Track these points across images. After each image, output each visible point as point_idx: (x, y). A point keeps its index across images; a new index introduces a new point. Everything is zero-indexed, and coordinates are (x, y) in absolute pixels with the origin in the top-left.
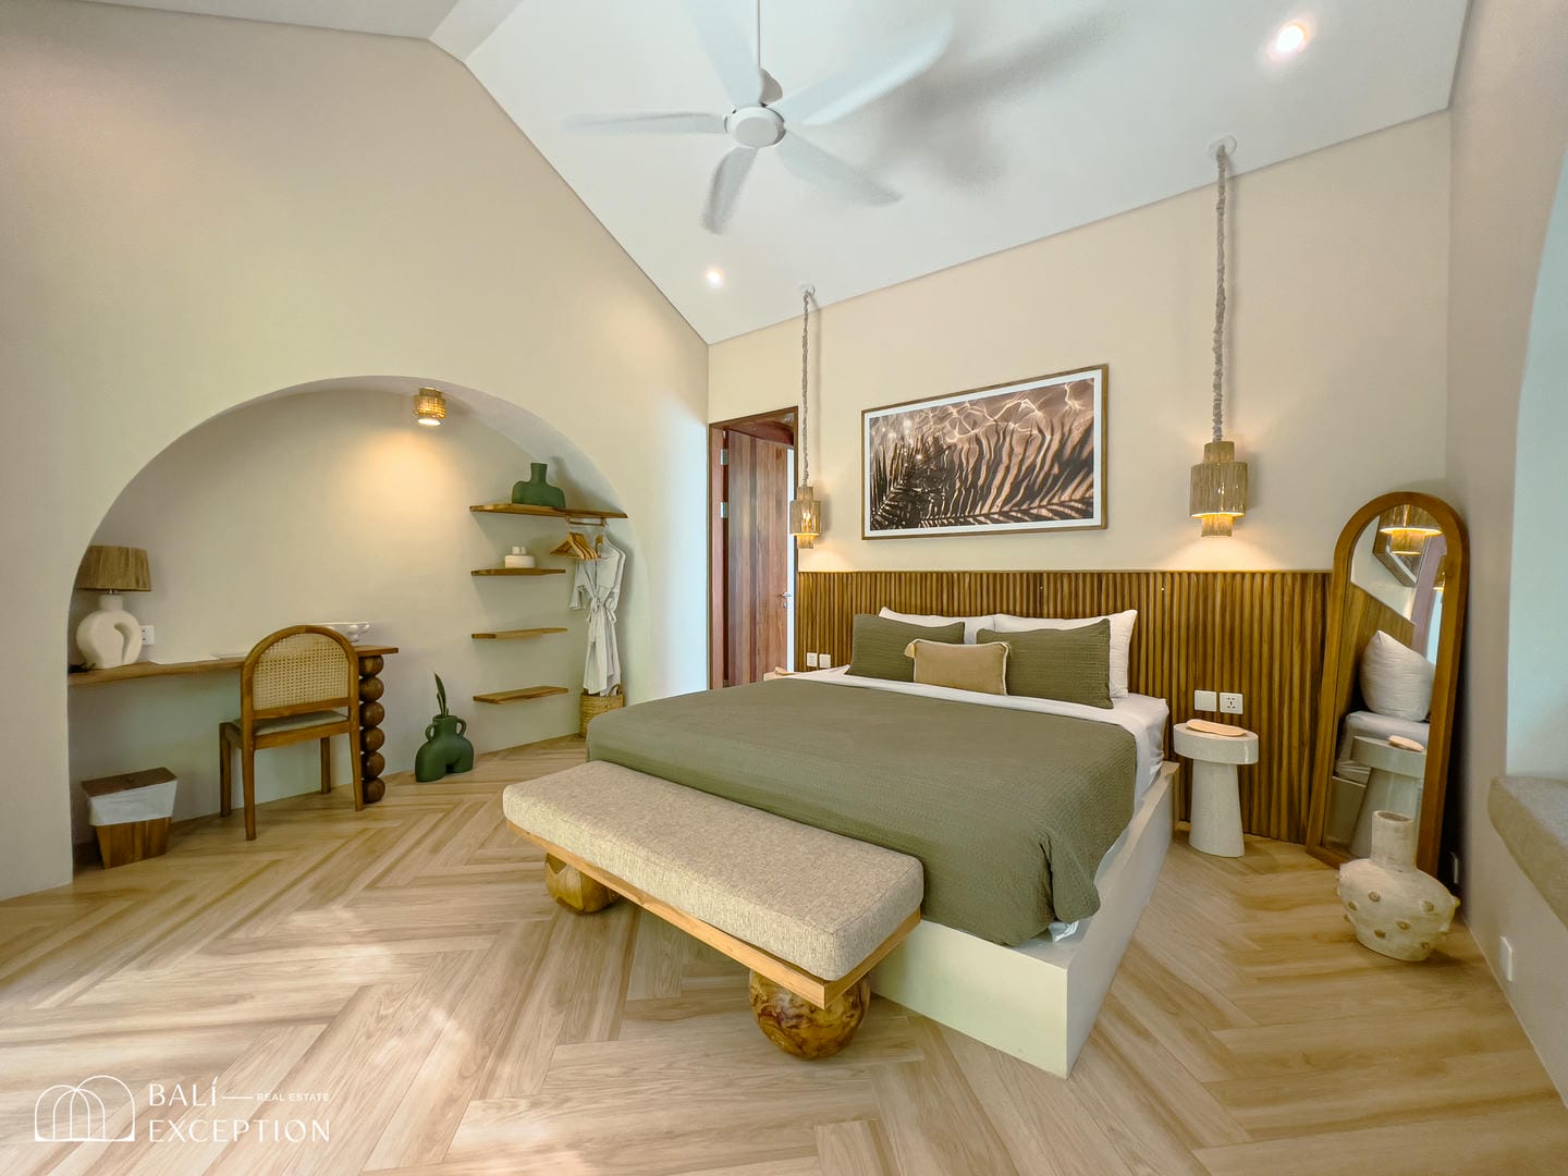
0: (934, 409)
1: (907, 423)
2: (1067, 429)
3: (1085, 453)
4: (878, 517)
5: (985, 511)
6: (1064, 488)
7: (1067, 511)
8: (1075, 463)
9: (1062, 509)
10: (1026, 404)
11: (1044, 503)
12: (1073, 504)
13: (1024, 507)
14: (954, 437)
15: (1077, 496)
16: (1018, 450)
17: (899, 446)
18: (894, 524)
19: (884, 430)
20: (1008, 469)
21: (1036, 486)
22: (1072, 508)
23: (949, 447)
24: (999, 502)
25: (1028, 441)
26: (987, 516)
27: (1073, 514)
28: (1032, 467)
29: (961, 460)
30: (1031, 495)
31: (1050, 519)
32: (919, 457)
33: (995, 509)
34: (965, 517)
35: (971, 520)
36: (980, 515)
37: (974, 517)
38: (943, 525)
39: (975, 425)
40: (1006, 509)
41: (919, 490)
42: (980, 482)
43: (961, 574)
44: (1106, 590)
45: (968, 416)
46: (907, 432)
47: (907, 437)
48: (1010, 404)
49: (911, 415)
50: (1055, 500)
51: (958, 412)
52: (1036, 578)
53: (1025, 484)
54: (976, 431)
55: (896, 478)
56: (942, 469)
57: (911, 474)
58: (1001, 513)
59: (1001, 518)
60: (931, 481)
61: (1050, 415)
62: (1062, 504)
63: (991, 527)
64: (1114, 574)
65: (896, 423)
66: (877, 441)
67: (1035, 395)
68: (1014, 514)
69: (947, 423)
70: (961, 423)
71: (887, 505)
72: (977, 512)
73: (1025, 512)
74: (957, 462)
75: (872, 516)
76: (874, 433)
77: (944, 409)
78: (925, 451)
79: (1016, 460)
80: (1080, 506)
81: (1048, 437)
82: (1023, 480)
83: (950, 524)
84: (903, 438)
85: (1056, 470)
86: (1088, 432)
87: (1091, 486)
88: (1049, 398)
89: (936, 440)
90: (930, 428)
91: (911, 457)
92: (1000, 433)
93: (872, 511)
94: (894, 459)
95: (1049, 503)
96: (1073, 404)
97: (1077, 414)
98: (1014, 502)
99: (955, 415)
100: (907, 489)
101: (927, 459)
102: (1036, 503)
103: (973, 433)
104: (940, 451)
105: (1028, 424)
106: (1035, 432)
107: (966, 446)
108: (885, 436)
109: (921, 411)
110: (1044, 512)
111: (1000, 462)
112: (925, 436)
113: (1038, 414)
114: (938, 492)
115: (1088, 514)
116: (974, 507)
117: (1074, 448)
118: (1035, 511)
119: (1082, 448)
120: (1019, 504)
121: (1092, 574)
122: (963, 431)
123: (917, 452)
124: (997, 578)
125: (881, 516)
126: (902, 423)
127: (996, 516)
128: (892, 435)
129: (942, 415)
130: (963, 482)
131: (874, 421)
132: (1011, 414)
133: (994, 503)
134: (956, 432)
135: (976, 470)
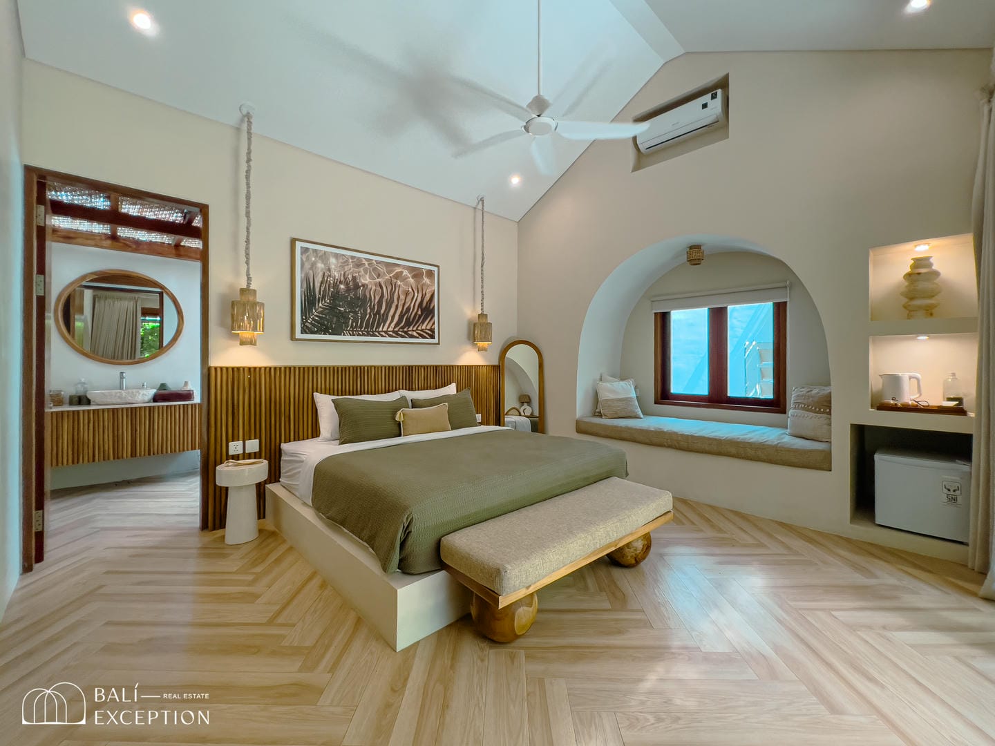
0: (353, 257)
1: (333, 260)
2: (424, 293)
3: (431, 307)
4: (307, 324)
5: (385, 329)
6: (423, 322)
7: (425, 334)
8: (427, 311)
9: (422, 333)
10: (405, 273)
11: (415, 329)
12: (427, 331)
13: (405, 330)
14: (366, 280)
15: (429, 327)
16: (402, 297)
17: (326, 274)
18: (322, 331)
19: (313, 259)
20: (397, 306)
21: (411, 320)
22: (427, 333)
23: (363, 285)
24: (393, 325)
25: (407, 294)
26: (386, 332)
27: (427, 336)
28: (409, 309)
29: (370, 296)
30: (408, 324)
31: (418, 338)
32: (342, 287)
33: (390, 329)
34: (373, 332)
35: (377, 334)
36: (382, 331)
37: (379, 332)
38: (359, 335)
39: (379, 276)
40: (396, 329)
41: (342, 309)
42: (382, 311)
43: (369, 367)
44: (439, 375)
45: (375, 269)
46: (333, 267)
47: (333, 270)
48: (398, 270)
49: (336, 256)
50: (419, 328)
51: (369, 264)
52: (409, 369)
53: (405, 317)
54: (379, 280)
55: (324, 297)
56: (359, 298)
57: (336, 296)
58: (393, 332)
59: (394, 335)
60: (352, 304)
61: (417, 282)
62: (422, 330)
63: (388, 339)
64: (442, 366)
65: (324, 257)
66: (307, 266)
67: (412, 269)
68: (400, 333)
69: (362, 269)
70: (370, 272)
71: (315, 316)
72: (380, 329)
73: (406, 333)
74: (368, 296)
75: (303, 323)
76: (304, 259)
77: (359, 259)
78: (347, 284)
79: (401, 303)
80: (430, 332)
81: (416, 294)
82: (405, 314)
83: (364, 335)
84: (329, 270)
85: (419, 313)
86: (433, 296)
87: (434, 323)
88: (417, 274)
89: (354, 278)
90: (350, 269)
91: (336, 285)
92: (394, 286)
93: (302, 319)
94: (322, 283)
95: (417, 329)
96: (426, 280)
97: (428, 286)
98: (401, 326)
99: (367, 266)
100: (332, 308)
101: (348, 290)
102: (410, 329)
103: (378, 280)
104: (357, 286)
105: (407, 284)
106: (410, 290)
107: (374, 288)
108: (313, 265)
109: (343, 255)
110: (415, 334)
111: (393, 302)
112: (347, 274)
113: (411, 280)
114: (355, 313)
115: (432, 337)
116: (378, 326)
117: (427, 303)
118: (410, 333)
119: (430, 304)
120: (403, 328)
121: (433, 366)
122: (373, 278)
123: (341, 282)
124: (390, 369)
125: (311, 323)
126: (328, 259)
127: (391, 333)
128: (320, 265)
129: (359, 264)
130: (372, 310)
131: (305, 250)
132: (398, 276)
133: (390, 325)
134: (367, 276)
135: (380, 303)
